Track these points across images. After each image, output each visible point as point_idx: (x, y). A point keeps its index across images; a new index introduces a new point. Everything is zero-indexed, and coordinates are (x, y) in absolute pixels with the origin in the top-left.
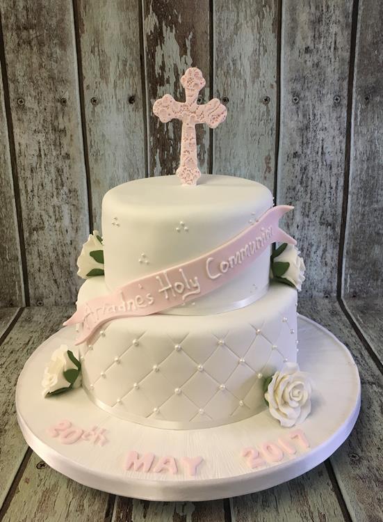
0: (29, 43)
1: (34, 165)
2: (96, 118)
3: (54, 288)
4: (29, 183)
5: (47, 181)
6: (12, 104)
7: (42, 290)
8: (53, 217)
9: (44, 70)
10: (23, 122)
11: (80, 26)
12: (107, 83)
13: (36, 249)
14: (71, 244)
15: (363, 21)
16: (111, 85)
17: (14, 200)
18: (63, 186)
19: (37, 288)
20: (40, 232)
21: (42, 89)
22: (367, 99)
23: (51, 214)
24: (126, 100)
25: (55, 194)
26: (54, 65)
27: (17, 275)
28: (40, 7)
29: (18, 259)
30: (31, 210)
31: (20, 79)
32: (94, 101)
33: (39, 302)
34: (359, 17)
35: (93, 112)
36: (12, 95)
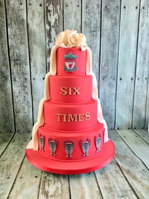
0: (17, 64)
1: (18, 95)
2: (34, 83)
3: (22, 128)
4: (16, 100)
5: (21, 99)
6: (12, 80)
7: (19, 128)
8: (23, 109)
9: (21, 71)
10: (15, 84)
11: (31, 60)
12: (37, 74)
13: (18, 117)
14: (27, 116)
15: (102, 60)
16: (38, 75)
17: (12, 105)
18: (25, 100)
19: (18, 128)
20: (19, 113)
21: (20, 76)
22: (103, 79)
23: (22, 108)
24: (42, 79)
25: (23, 103)
26: (24, 70)
27: (13, 124)
28: (20, 55)
29: (13, 120)
30: (17, 107)
31: (14, 73)
32: (34, 79)
33: (19, 131)
34: (101, 59)
35: (34, 82)
36: (12, 77)
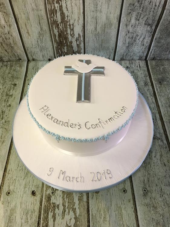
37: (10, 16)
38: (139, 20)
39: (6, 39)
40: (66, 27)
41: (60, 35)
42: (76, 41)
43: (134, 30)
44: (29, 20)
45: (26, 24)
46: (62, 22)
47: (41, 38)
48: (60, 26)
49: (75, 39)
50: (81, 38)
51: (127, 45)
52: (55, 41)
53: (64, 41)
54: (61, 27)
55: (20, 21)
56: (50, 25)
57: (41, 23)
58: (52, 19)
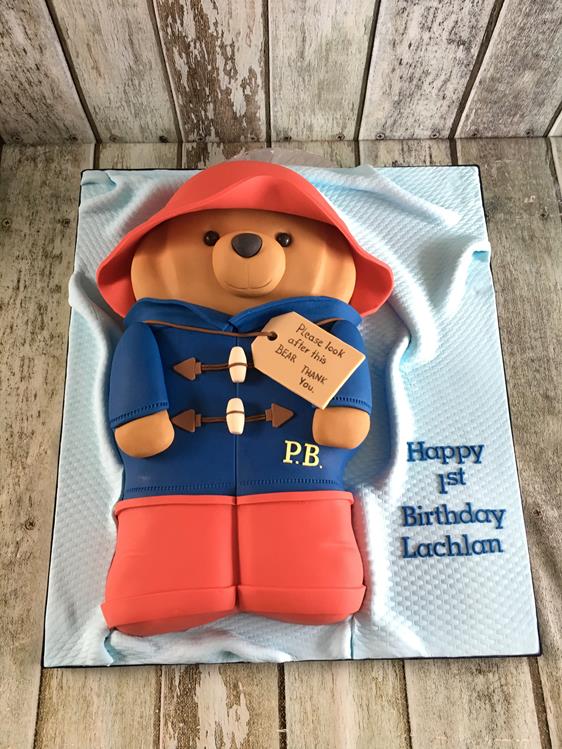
37: (42, 20)
38: (430, 29)
39: (30, 83)
40: (211, 52)
41: (192, 74)
42: (243, 87)
43: (416, 57)
44: (100, 34)
45: (91, 43)
46: (198, 38)
47: (137, 82)
48: (192, 48)
49: (239, 82)
50: (256, 79)
51: (396, 98)
52: (178, 91)
53: (207, 89)
54: (196, 52)
55: (71, 36)
56: (163, 46)
57: (135, 42)
58: (169, 30)
